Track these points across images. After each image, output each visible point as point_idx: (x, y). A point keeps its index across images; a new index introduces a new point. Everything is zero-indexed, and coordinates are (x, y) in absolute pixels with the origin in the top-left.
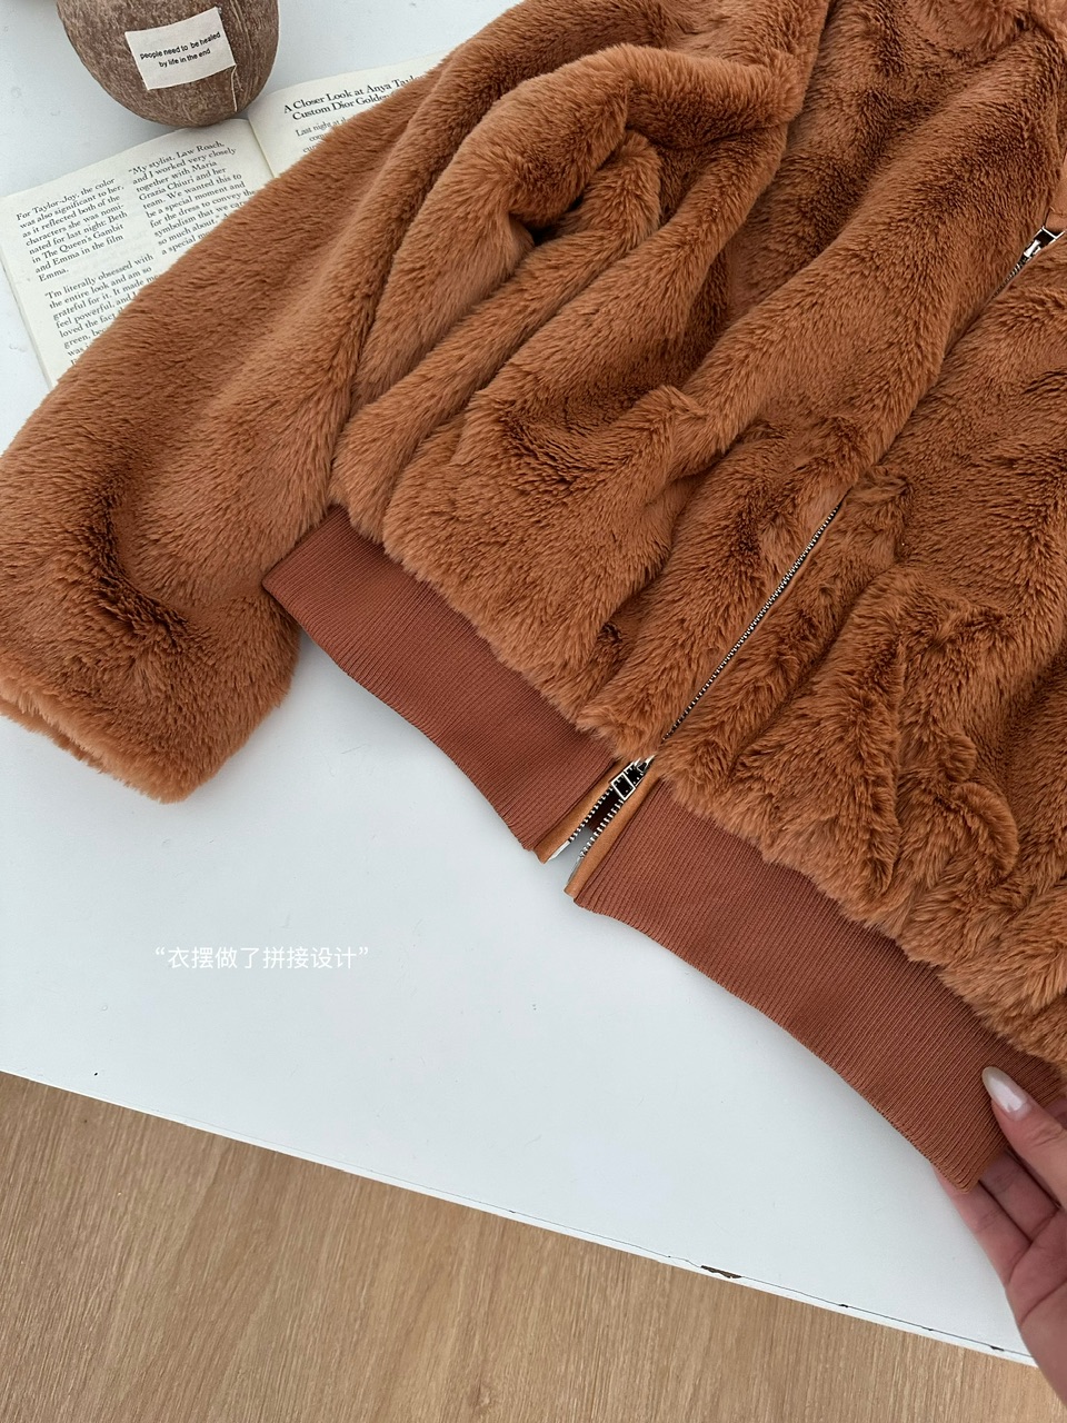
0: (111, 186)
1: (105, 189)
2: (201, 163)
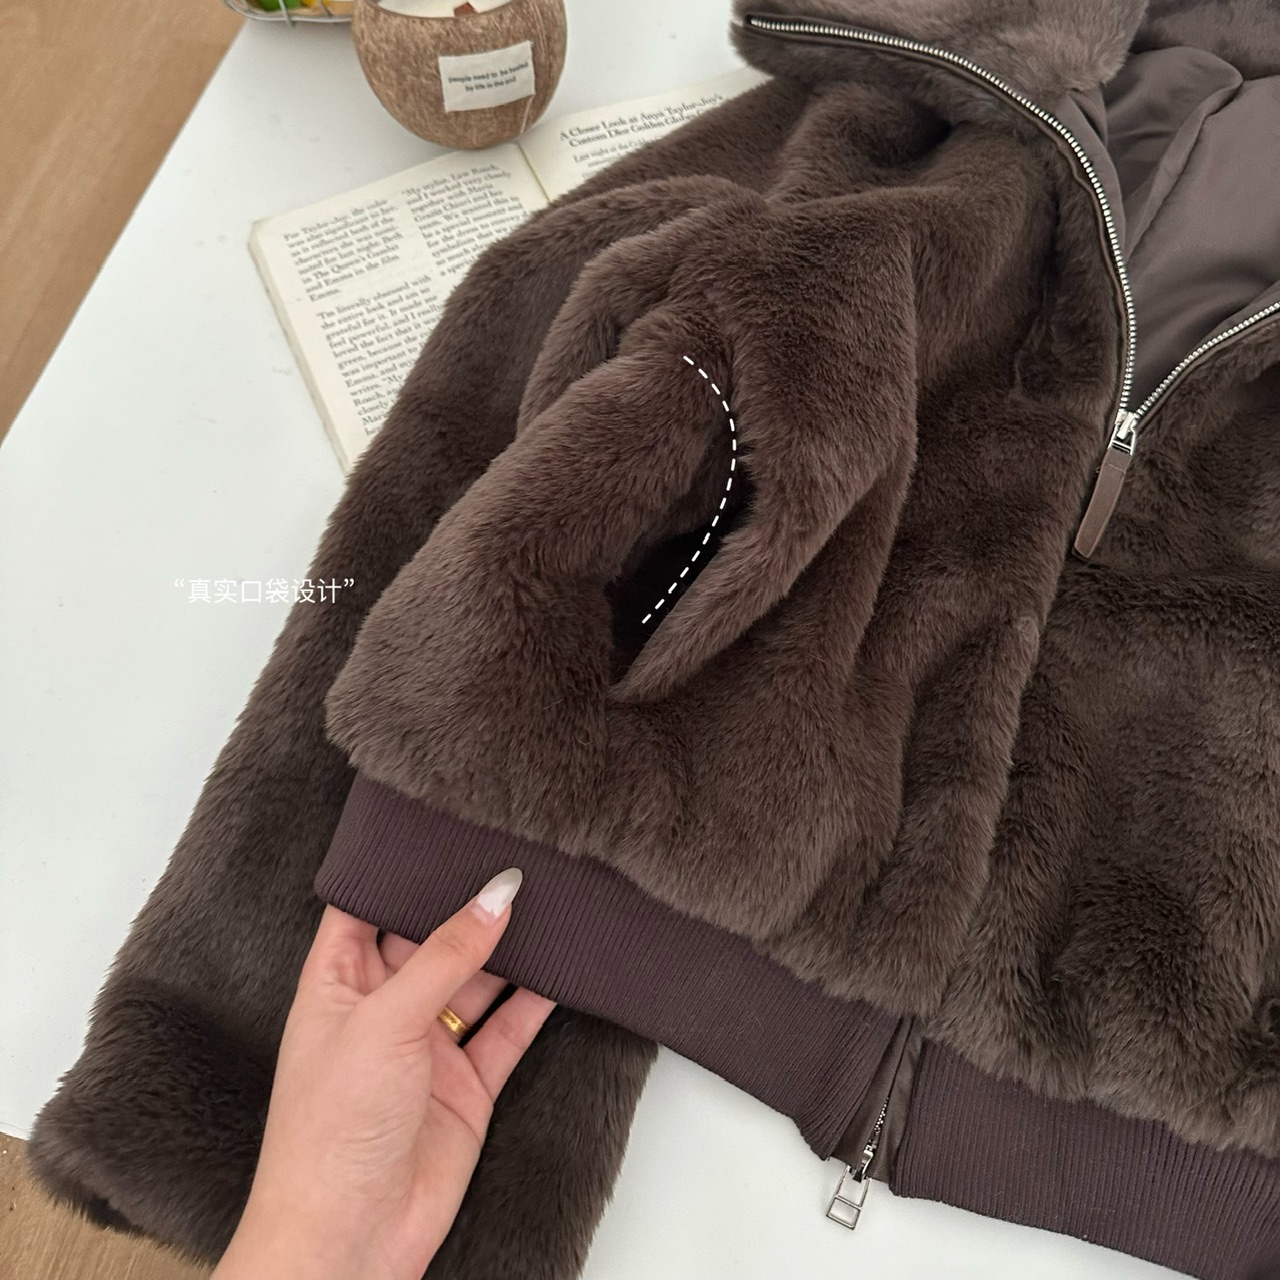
0: (384, 207)
1: (378, 209)
2: (476, 185)
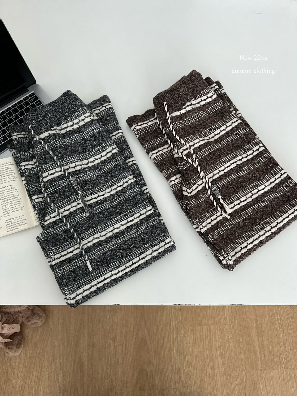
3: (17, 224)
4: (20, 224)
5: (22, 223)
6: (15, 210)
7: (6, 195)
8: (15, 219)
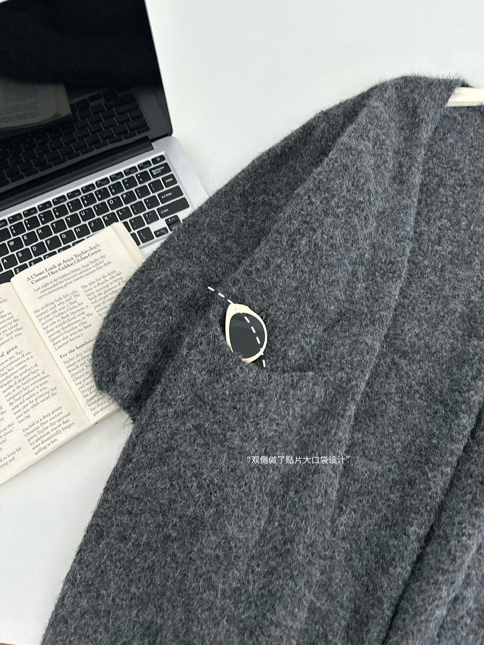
3: (52, 430)
4: (59, 429)
5: (64, 426)
6: (39, 400)
7: (9, 373)
8: (44, 421)
